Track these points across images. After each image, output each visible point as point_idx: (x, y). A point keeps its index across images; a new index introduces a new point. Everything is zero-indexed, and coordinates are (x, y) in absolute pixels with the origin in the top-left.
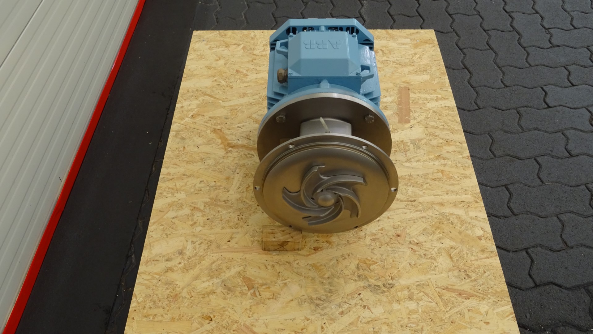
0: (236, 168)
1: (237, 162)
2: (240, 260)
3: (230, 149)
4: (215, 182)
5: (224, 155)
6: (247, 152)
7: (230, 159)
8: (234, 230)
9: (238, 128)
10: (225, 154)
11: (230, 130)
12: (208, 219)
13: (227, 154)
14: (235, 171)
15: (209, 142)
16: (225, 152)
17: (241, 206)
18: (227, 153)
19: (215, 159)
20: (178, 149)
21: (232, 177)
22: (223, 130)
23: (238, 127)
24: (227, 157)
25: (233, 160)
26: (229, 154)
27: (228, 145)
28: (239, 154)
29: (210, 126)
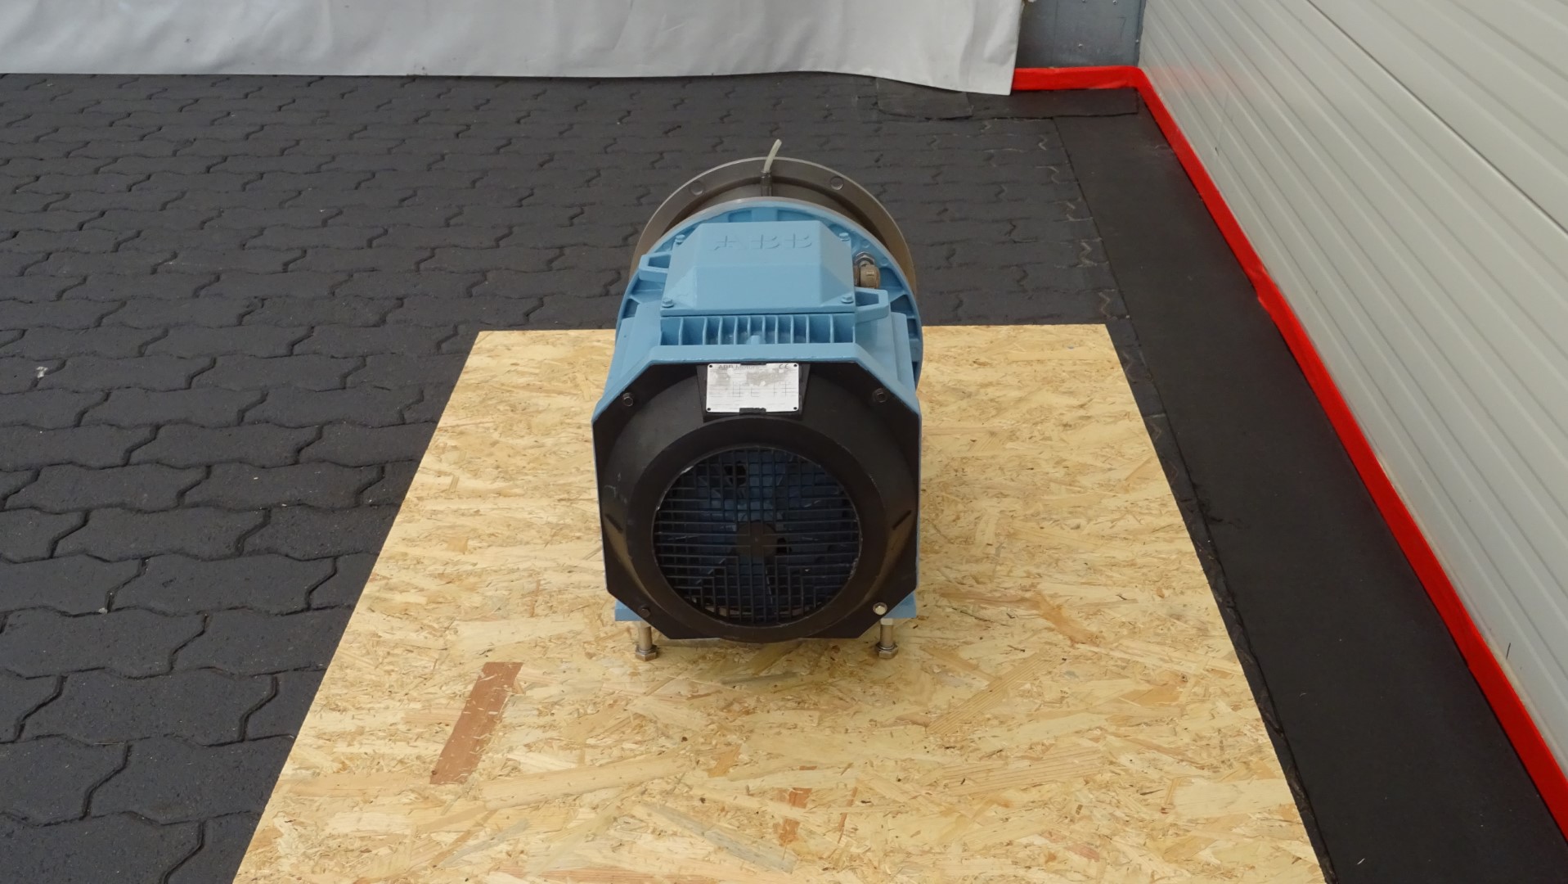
0: (998, 555)
1: (998, 568)
2: (945, 419)
3: (1028, 595)
4: (1042, 528)
5: (1039, 580)
6: (980, 589)
7: (1019, 572)
8: (969, 455)
9: (1021, 647)
10: (1038, 583)
11: (1043, 640)
12: (1032, 469)
13: (1032, 583)
14: (998, 549)
15: (1096, 610)
16: (1039, 587)
17: (964, 490)
18: (1033, 585)
19: (1063, 572)
20: (1178, 590)
21: (1002, 538)
22: (1069, 643)
23: (1024, 651)
24: (1028, 577)
25: (1011, 571)
26: (1027, 582)
27: (1038, 602)
28: (999, 583)
29: (1111, 653)
